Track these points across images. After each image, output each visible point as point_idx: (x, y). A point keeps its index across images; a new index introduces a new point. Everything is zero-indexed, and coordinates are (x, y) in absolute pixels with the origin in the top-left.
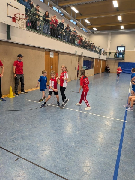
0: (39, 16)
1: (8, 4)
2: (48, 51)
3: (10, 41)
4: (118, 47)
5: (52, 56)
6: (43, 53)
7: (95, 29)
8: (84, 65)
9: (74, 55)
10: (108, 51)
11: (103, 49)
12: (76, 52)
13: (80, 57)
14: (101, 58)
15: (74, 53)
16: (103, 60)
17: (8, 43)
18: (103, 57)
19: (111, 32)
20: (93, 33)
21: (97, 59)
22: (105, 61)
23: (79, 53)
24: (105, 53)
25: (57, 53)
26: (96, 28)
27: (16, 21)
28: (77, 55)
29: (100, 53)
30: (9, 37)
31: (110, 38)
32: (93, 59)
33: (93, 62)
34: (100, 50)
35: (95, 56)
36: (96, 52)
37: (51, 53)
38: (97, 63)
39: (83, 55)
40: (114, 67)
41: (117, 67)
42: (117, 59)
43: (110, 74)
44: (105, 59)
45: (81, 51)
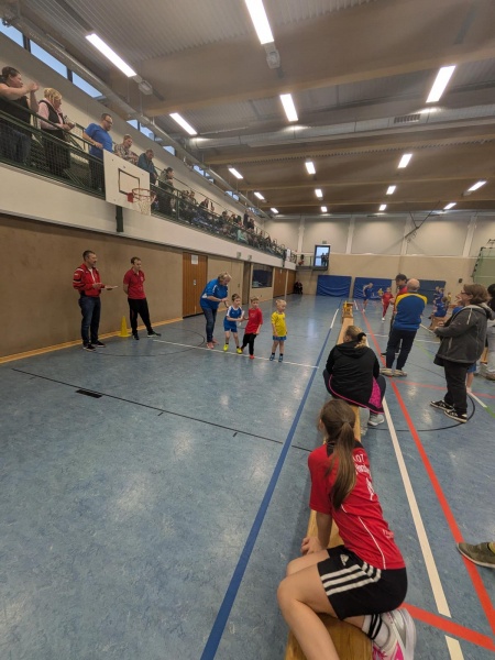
0: (173, 189)
1: (120, 170)
2: (187, 253)
3: (121, 234)
4: (316, 246)
5: (195, 261)
6: (179, 257)
7: (275, 210)
8: (254, 280)
9: (237, 260)
10: (299, 254)
11: (289, 250)
12: (240, 254)
13: (247, 264)
14: (286, 267)
15: (235, 256)
16: (290, 271)
17: (117, 238)
18: (290, 265)
19: (303, 218)
20: (271, 216)
21: (278, 268)
22: (294, 273)
23: (244, 257)
24: (294, 257)
25: (204, 256)
26: (277, 208)
27: (135, 200)
28: (241, 261)
29: (283, 256)
30: (120, 228)
31: (302, 228)
32: (272, 267)
33: (271, 273)
34: (285, 251)
35: (275, 261)
36: (277, 254)
38: (278, 276)
39: (253, 260)
40: (310, 285)
41: (315, 284)
42: (315, 269)
43: (303, 298)
44: (294, 268)
45: (248, 253)
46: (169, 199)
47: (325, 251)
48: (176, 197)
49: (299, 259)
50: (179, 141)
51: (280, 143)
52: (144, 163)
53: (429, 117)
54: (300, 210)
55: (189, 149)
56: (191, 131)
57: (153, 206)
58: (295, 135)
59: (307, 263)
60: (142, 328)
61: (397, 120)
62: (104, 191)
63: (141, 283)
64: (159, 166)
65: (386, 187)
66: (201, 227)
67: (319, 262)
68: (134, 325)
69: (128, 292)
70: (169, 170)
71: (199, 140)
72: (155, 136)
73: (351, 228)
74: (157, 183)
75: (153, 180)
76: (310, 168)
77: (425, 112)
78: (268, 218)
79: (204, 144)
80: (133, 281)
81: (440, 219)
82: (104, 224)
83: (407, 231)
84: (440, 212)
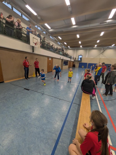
0: (45, 42)
1: (33, 38)
2: (48, 57)
3: (33, 53)
5: (50, 59)
6: (46, 58)
7: (69, 47)
8: (64, 64)
9: (60, 59)
10: (75, 57)
11: (72, 57)
13: (62, 60)
15: (59, 58)
16: (72, 62)
17: (33, 54)
18: (72, 60)
19: (76, 48)
20: (68, 48)
21: (69, 61)
23: (62, 58)
25: (52, 58)
27: (37, 45)
29: (71, 58)
30: (33, 51)
31: (75, 51)
32: (68, 61)
34: (71, 57)
35: (69, 59)
36: (69, 58)
37: (50, 58)
38: (70, 63)
39: (64, 59)
40: (77, 65)
41: (78, 65)
42: (78, 61)
43: (75, 68)
44: (73, 61)
45: (62, 57)
46: (44, 44)
47: (81, 57)
48: (46, 44)
49: (74, 59)
50: (47, 31)
51: (71, 30)
52: (39, 36)
53: (109, 22)
54: (75, 47)
55: (49, 32)
56: (49, 28)
57: (41, 46)
58: (75, 28)
59: (77, 59)
60: (38, 75)
61: (100, 23)
62: (30, 43)
63: (38, 64)
64: (42, 36)
65: (97, 41)
66: (52, 51)
67: (79, 59)
68: (36, 74)
69: (35, 66)
70: (45, 37)
71: (51, 30)
72: (41, 29)
73: (88, 51)
74: (41, 41)
75: (41, 40)
76: (78, 36)
77: (108, 21)
78: (67, 49)
79: (52, 31)
80: (36, 64)
81: (110, 48)
82: (30, 50)
83: (102, 52)
84: (111, 47)
